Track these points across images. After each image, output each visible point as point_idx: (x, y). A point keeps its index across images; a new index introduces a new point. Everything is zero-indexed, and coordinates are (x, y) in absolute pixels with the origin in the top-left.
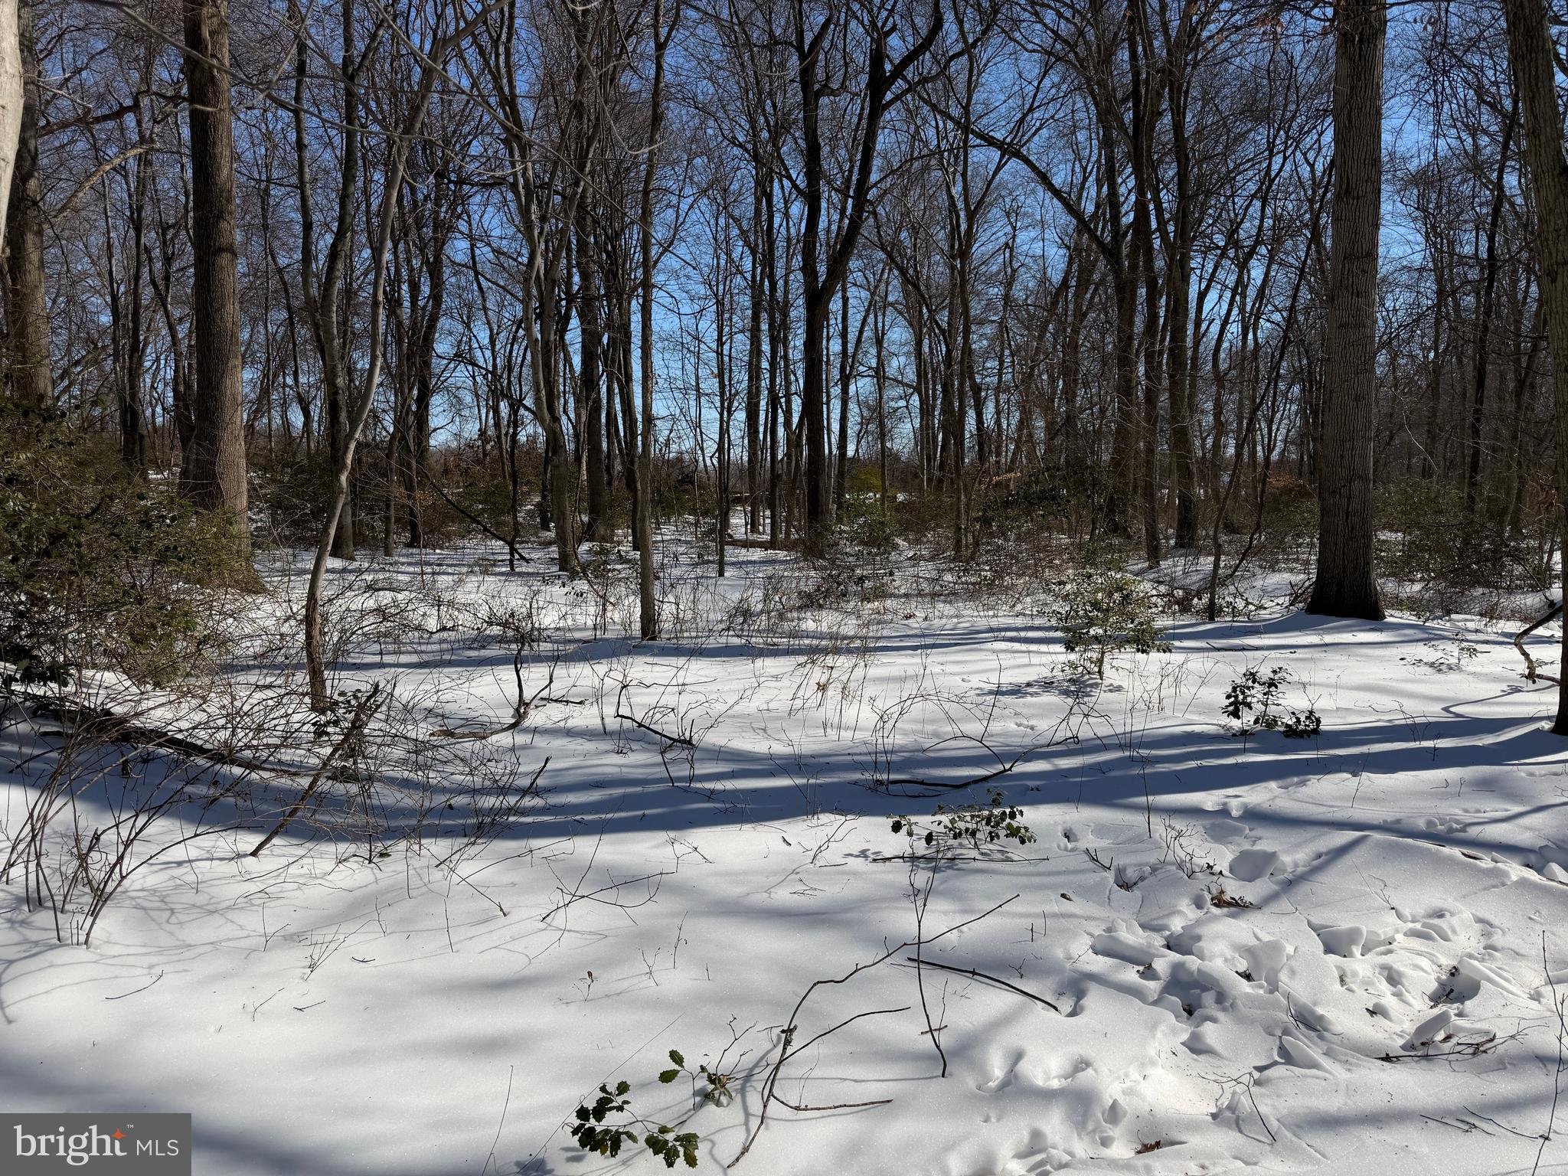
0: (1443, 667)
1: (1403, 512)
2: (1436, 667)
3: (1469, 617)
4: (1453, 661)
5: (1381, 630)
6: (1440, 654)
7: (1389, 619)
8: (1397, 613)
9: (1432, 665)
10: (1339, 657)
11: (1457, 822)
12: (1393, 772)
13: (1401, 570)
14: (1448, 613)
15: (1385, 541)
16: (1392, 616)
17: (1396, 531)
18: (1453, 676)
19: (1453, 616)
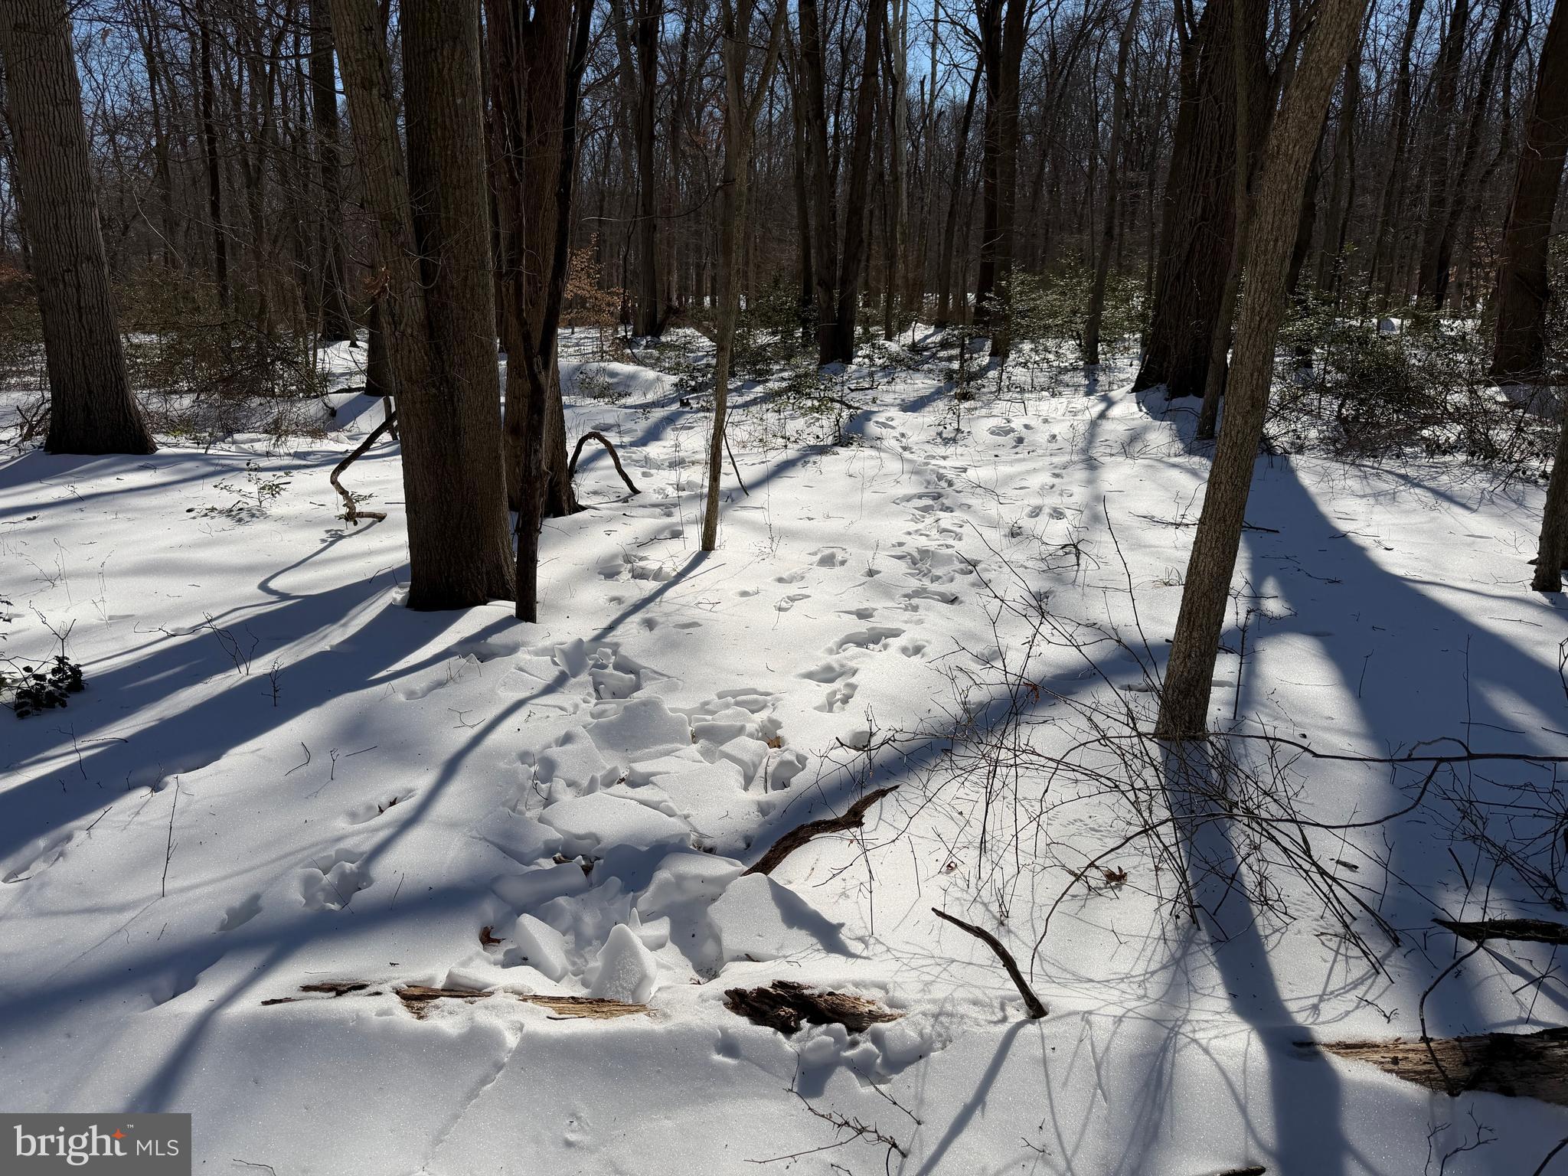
0: (243, 515)
1: (153, 310)
2: (236, 515)
3: (253, 436)
4: (253, 503)
5: (154, 467)
6: (236, 497)
7: (163, 450)
8: (171, 439)
9: (229, 513)
10: (100, 518)
11: (349, 856)
12: (217, 758)
13: (163, 380)
14: (230, 432)
15: (139, 346)
16: (166, 444)
17: (149, 333)
18: (257, 527)
19: (237, 436)
